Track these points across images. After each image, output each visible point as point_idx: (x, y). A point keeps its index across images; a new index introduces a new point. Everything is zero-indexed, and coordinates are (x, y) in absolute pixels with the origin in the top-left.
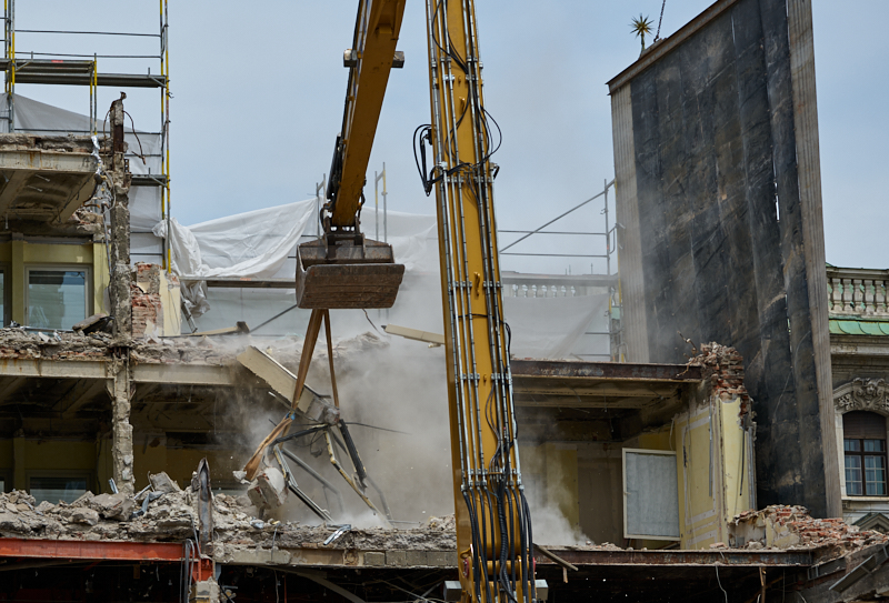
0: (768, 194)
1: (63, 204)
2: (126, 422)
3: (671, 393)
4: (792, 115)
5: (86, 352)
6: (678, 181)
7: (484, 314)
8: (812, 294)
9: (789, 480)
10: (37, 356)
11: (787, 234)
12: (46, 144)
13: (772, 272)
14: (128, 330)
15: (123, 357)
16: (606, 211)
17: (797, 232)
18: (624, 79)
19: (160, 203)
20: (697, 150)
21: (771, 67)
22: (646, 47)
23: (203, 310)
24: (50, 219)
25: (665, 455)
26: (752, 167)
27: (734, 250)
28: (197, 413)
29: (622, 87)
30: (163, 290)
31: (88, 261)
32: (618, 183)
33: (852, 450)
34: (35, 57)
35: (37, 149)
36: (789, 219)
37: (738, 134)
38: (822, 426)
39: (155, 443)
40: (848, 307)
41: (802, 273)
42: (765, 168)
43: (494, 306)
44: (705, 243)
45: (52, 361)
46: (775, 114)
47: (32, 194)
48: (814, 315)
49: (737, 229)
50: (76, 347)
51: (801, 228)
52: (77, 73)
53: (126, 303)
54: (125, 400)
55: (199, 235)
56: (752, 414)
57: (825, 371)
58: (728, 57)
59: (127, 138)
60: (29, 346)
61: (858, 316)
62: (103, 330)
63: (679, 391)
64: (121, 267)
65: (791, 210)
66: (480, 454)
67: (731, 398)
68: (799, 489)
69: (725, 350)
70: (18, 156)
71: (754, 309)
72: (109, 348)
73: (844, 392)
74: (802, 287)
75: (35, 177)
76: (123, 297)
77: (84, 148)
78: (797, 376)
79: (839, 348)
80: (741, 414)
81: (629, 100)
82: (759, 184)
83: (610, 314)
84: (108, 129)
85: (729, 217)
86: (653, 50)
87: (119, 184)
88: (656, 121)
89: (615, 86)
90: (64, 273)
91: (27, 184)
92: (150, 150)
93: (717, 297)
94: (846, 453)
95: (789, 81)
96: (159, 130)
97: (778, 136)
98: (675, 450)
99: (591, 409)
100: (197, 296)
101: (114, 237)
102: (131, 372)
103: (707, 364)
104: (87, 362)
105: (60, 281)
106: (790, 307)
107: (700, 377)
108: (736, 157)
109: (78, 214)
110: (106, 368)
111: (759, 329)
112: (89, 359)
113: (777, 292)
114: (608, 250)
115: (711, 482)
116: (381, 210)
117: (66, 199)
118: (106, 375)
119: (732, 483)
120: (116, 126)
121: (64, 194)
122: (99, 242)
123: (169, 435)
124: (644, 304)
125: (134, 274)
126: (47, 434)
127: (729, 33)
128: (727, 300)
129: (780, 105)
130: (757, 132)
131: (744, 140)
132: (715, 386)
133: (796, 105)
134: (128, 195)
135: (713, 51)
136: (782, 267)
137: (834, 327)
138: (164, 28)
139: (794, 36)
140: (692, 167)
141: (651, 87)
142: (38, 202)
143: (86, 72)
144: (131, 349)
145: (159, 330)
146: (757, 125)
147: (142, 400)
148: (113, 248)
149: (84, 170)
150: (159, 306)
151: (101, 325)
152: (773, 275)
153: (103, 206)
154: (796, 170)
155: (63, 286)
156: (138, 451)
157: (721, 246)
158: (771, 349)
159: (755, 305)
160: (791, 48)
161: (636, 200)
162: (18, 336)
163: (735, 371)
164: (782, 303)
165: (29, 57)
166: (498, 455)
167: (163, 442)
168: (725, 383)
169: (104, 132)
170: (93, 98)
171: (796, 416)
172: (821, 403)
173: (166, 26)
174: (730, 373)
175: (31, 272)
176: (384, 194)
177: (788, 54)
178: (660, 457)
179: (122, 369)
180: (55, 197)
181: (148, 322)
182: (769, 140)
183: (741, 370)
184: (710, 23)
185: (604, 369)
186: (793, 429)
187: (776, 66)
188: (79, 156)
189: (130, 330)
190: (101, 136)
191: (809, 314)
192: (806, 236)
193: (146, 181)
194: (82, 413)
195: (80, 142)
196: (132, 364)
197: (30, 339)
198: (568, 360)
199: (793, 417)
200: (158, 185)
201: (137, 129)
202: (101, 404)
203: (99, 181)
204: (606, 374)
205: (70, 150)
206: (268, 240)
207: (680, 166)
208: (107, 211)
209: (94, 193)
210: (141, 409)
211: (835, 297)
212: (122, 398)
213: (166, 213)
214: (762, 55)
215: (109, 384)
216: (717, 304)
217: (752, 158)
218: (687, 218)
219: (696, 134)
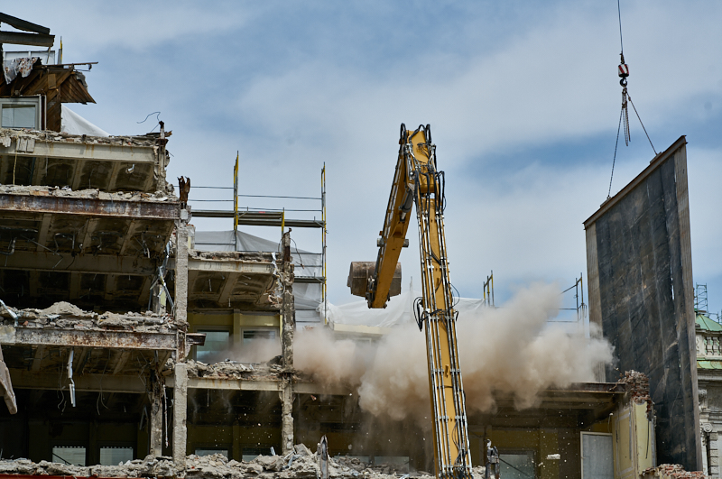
0: (668, 285)
1: (261, 292)
2: (290, 416)
3: (609, 399)
4: (679, 238)
5: (267, 376)
6: (621, 278)
8: (690, 341)
9: (679, 450)
10: (239, 378)
11: (678, 308)
12: (246, 257)
13: (669, 329)
14: (291, 363)
15: (288, 379)
16: (577, 296)
17: (683, 305)
18: (592, 221)
19: (321, 293)
20: (631, 260)
21: (668, 211)
25: (606, 436)
26: (659, 269)
27: (650, 317)
29: (591, 225)
31: (277, 325)
34: (249, 210)
35: (240, 260)
36: (679, 298)
37: (651, 250)
39: (314, 429)
41: (685, 330)
42: (666, 270)
44: (636, 313)
45: (247, 381)
46: (671, 238)
47: (242, 286)
48: (691, 354)
49: (652, 305)
51: (684, 303)
52: (274, 219)
53: (290, 348)
54: (289, 404)
56: (653, 411)
57: (695, 385)
58: (646, 207)
60: (235, 373)
62: (278, 363)
63: (614, 398)
64: (288, 328)
65: (680, 293)
67: (640, 402)
68: (684, 455)
69: (638, 375)
70: (230, 264)
71: (661, 351)
72: (280, 374)
74: (685, 338)
75: (243, 277)
77: (267, 259)
78: (684, 390)
80: (648, 411)
81: (595, 232)
82: (662, 279)
85: (647, 298)
86: (607, 203)
87: (287, 280)
88: (609, 244)
89: (588, 225)
91: (238, 281)
92: (316, 263)
93: (642, 344)
95: (678, 219)
96: (320, 251)
97: (673, 251)
98: (611, 433)
102: (293, 387)
103: (628, 383)
104: (267, 382)
106: (681, 349)
107: (624, 390)
108: (651, 263)
109: (271, 298)
110: (278, 385)
111: (663, 363)
112: (268, 380)
113: (672, 341)
114: (578, 318)
115: (630, 451)
117: (262, 289)
118: (278, 389)
119: (641, 452)
120: (285, 247)
121: (260, 286)
127: (646, 193)
128: (647, 346)
129: (673, 233)
130: (661, 249)
131: (655, 254)
132: (632, 396)
133: (681, 233)
134: (292, 287)
135: (638, 203)
136: (676, 326)
138: (323, 195)
139: (679, 193)
140: (629, 270)
141: (606, 225)
142: (247, 291)
143: (278, 218)
144: (292, 374)
146: (661, 245)
148: (283, 316)
149: (267, 272)
151: (278, 360)
152: (671, 331)
154: (682, 270)
157: (644, 315)
158: (669, 374)
159: (662, 349)
160: (679, 201)
162: (228, 367)
163: (644, 387)
164: (676, 348)
165: (245, 210)
168: (638, 393)
171: (683, 413)
173: (325, 193)
174: (641, 388)
175: (244, 332)
177: (676, 204)
178: (603, 437)
179: (287, 386)
180: (256, 288)
182: (668, 254)
183: (648, 386)
184: (636, 187)
186: (681, 420)
187: (671, 210)
188: (264, 264)
190: (277, 253)
191: (688, 354)
192: (687, 309)
193: (313, 281)
195: (265, 256)
196: (293, 383)
197: (235, 368)
199: (681, 413)
200: (320, 283)
203: (275, 278)
205: (260, 260)
207: (622, 269)
212: (287, 402)
213: (324, 299)
214: (663, 204)
215: (280, 394)
216: (643, 348)
217: (659, 263)
218: (627, 299)
219: (630, 251)
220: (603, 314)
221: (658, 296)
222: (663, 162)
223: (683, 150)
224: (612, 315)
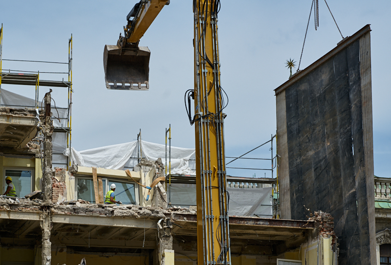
0: (349, 143)
1: (22, 140)
2: (48, 241)
3: (300, 233)
4: (361, 107)
5: (31, 208)
6: (307, 136)
7: (217, 186)
8: (368, 189)
10: (8, 209)
11: (357, 162)
12: (15, 112)
13: (350, 179)
14: (50, 199)
15: (48, 211)
16: (272, 149)
17: (362, 161)
18: (282, 88)
19: (66, 140)
20: (316, 122)
21: (351, 84)
22: (293, 74)
23: (84, 190)
24: (16, 146)
25: (297, 262)
26: (342, 130)
27: (332, 168)
28: (81, 237)
29: (281, 92)
30: (67, 180)
31: (33, 166)
32: (278, 136)
33: (384, 262)
34: (11, 72)
35: (10, 114)
36: (358, 155)
37: (335, 115)
38: (371, 251)
39: (61, 251)
40: (383, 196)
41: (364, 180)
42: (348, 131)
43: (222, 183)
44: (319, 165)
45: (15, 212)
46: (353, 106)
47: (8, 135)
48: (369, 199)
49: (334, 159)
50: (26, 205)
51: (364, 159)
52: (30, 80)
53: (50, 186)
54: (48, 231)
55: (84, 155)
56: (337, 245)
57: (373, 225)
58: (332, 80)
59: (52, 110)
60: (5, 205)
61: (388, 200)
62: (39, 198)
63: (304, 233)
64: (48, 169)
65: (359, 150)
66: (213, 254)
67: (328, 236)
69: (325, 214)
70: (2, 117)
71: (341, 196)
72: (41, 206)
73: (381, 235)
74: (363, 186)
75: (10, 127)
76: (49, 183)
77: (32, 114)
78: (360, 227)
79: (378, 214)
80: (332, 244)
81: (285, 98)
82: (345, 138)
83: (272, 196)
84: (43, 106)
85: (330, 153)
86: (296, 75)
87: (48, 131)
88: (297, 108)
89: (278, 92)
90: (21, 171)
91: (5, 130)
92: (63, 116)
93: (324, 190)
94: (381, 263)
95: (360, 91)
96: (67, 107)
97: (354, 116)
98: (301, 260)
99: (263, 240)
100: (82, 183)
101: (45, 155)
102: (51, 218)
103: (317, 221)
104: (31, 213)
105: (20, 175)
106: (358, 195)
107: (313, 226)
108: (334, 125)
109: (29, 144)
110: (39, 215)
111: (343, 205)
112: (32, 211)
113: (352, 188)
114: (272, 167)
116: (168, 146)
117: (23, 137)
118: (40, 219)
120: (47, 105)
121: (22, 135)
122: (38, 158)
123: (68, 247)
124: (289, 192)
125: (54, 173)
126: (12, 245)
127: (332, 68)
128: (329, 191)
129: (355, 102)
130: (344, 114)
131: (338, 118)
132: (320, 231)
133: (363, 102)
134: (52, 137)
135: (325, 77)
136: (355, 177)
137: (377, 205)
138: (70, 60)
139: (363, 70)
140: (314, 130)
141: (295, 92)
142: (10, 138)
143: (34, 79)
144: (51, 207)
145: (64, 198)
146: (344, 111)
147: (56, 231)
148: (44, 160)
149: (32, 124)
150: (65, 188)
151: (38, 196)
152: (350, 180)
153: (40, 141)
154: (362, 132)
155: (21, 177)
156: (53, 254)
157: (326, 167)
158: (348, 214)
159: (342, 194)
160: (361, 76)
161: (287, 144)
163: (330, 224)
164: (354, 194)
165: (8, 72)
166: (221, 255)
167: (65, 250)
168: (325, 230)
169: (42, 107)
170: (37, 91)
171: (359, 246)
172: (371, 240)
173: (71, 59)
174: (327, 225)
175: (6, 171)
176: (170, 139)
177: (359, 79)
178: (294, 263)
179: (47, 216)
180: (18, 137)
181: (59, 195)
182: (350, 118)
183: (332, 224)
184: (323, 63)
185: (269, 222)
186: (357, 252)
187: (354, 84)
188: (30, 118)
189: (51, 198)
190: (40, 109)
191: (366, 199)
192: (366, 163)
193: (61, 130)
194: (28, 236)
195: (30, 112)
196: (52, 214)
197: (5, 201)
198: (253, 217)
200: (66, 132)
201: (57, 106)
202: (37, 232)
203: (39, 129)
204: (270, 224)
205: (26, 115)
206: (116, 158)
207: (308, 129)
208: (42, 143)
209: (36, 135)
210: (55, 235)
211: (377, 191)
212: (47, 229)
213: (69, 145)
214: (347, 79)
215: (41, 223)
216: (324, 193)
217: (342, 126)
218: (311, 153)
219: (316, 114)
220: (290, 164)
221: (341, 152)
222: (349, 45)
223: (367, 36)
224: (298, 165)
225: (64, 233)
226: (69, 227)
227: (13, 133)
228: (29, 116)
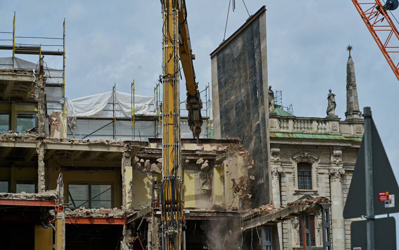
0: (255, 89)
1: (27, 92)
2: (42, 162)
5: (30, 139)
8: (266, 121)
9: (261, 181)
10: (14, 141)
11: (260, 102)
12: (18, 72)
13: (256, 114)
14: (43, 132)
16: (206, 96)
17: (262, 101)
18: (215, 53)
19: (62, 92)
20: (236, 75)
21: (256, 48)
22: (221, 43)
23: (75, 127)
24: (23, 97)
26: (250, 81)
27: (246, 107)
29: (214, 56)
30: (61, 120)
34: (21, 45)
35: (15, 73)
36: (260, 97)
37: (247, 70)
38: (268, 164)
39: (57, 169)
41: (264, 115)
42: (254, 81)
44: (238, 106)
45: (19, 142)
46: (257, 63)
47: (16, 88)
49: (247, 101)
50: (27, 137)
52: (35, 51)
53: (43, 123)
54: (42, 155)
55: (75, 103)
58: (244, 45)
60: (11, 137)
65: (261, 94)
68: (263, 184)
70: (9, 76)
71: (251, 126)
72: (37, 138)
73: (298, 156)
74: (263, 119)
75: (17, 83)
76: (42, 121)
77: (31, 73)
78: (262, 148)
81: (216, 60)
82: (252, 86)
83: (207, 128)
85: (244, 97)
86: (223, 44)
87: (41, 85)
88: (224, 66)
89: (212, 55)
91: (14, 85)
92: (59, 75)
93: (242, 123)
96: (62, 69)
97: (258, 70)
100: (73, 123)
106: (261, 126)
108: (246, 77)
110: (36, 144)
111: (253, 133)
112: (30, 141)
113: (257, 120)
114: (206, 108)
118: (36, 147)
120: (41, 67)
121: (27, 89)
123: (62, 167)
124: (220, 125)
126: (22, 166)
127: (244, 38)
128: (244, 124)
129: (258, 61)
130: (252, 69)
131: (248, 72)
135: (239, 43)
136: (259, 113)
138: (64, 36)
140: (234, 81)
141: (223, 56)
142: (19, 91)
144: (44, 138)
146: (252, 67)
149: (30, 80)
150: (59, 125)
151: (34, 130)
152: (256, 116)
154: (262, 81)
157: (242, 107)
158: (255, 139)
162: (8, 134)
164: (259, 124)
165: (19, 45)
166: (173, 170)
167: (60, 169)
171: (262, 161)
172: (268, 156)
175: (18, 114)
176: (134, 90)
179: (41, 145)
180: (24, 90)
181: (55, 130)
182: (255, 72)
184: (238, 35)
192: (265, 103)
193: (57, 85)
195: (29, 71)
197: (11, 135)
200: (61, 87)
203: (34, 84)
205: (26, 74)
206: (97, 104)
207: (231, 81)
214: (253, 45)
217: (250, 78)
219: (235, 71)
221: (250, 95)
225: (58, 157)
226: (62, 152)
227: (20, 87)
228: (28, 75)
